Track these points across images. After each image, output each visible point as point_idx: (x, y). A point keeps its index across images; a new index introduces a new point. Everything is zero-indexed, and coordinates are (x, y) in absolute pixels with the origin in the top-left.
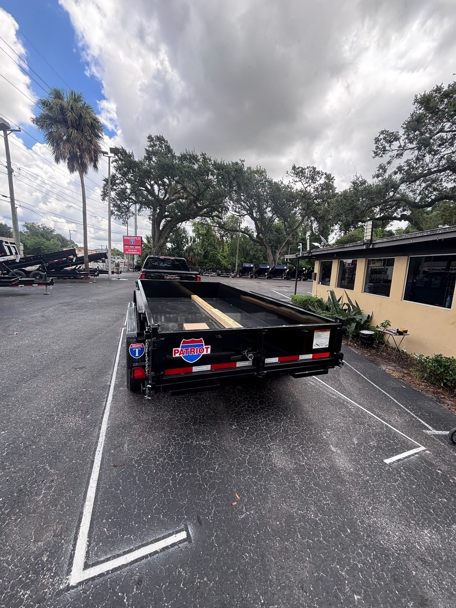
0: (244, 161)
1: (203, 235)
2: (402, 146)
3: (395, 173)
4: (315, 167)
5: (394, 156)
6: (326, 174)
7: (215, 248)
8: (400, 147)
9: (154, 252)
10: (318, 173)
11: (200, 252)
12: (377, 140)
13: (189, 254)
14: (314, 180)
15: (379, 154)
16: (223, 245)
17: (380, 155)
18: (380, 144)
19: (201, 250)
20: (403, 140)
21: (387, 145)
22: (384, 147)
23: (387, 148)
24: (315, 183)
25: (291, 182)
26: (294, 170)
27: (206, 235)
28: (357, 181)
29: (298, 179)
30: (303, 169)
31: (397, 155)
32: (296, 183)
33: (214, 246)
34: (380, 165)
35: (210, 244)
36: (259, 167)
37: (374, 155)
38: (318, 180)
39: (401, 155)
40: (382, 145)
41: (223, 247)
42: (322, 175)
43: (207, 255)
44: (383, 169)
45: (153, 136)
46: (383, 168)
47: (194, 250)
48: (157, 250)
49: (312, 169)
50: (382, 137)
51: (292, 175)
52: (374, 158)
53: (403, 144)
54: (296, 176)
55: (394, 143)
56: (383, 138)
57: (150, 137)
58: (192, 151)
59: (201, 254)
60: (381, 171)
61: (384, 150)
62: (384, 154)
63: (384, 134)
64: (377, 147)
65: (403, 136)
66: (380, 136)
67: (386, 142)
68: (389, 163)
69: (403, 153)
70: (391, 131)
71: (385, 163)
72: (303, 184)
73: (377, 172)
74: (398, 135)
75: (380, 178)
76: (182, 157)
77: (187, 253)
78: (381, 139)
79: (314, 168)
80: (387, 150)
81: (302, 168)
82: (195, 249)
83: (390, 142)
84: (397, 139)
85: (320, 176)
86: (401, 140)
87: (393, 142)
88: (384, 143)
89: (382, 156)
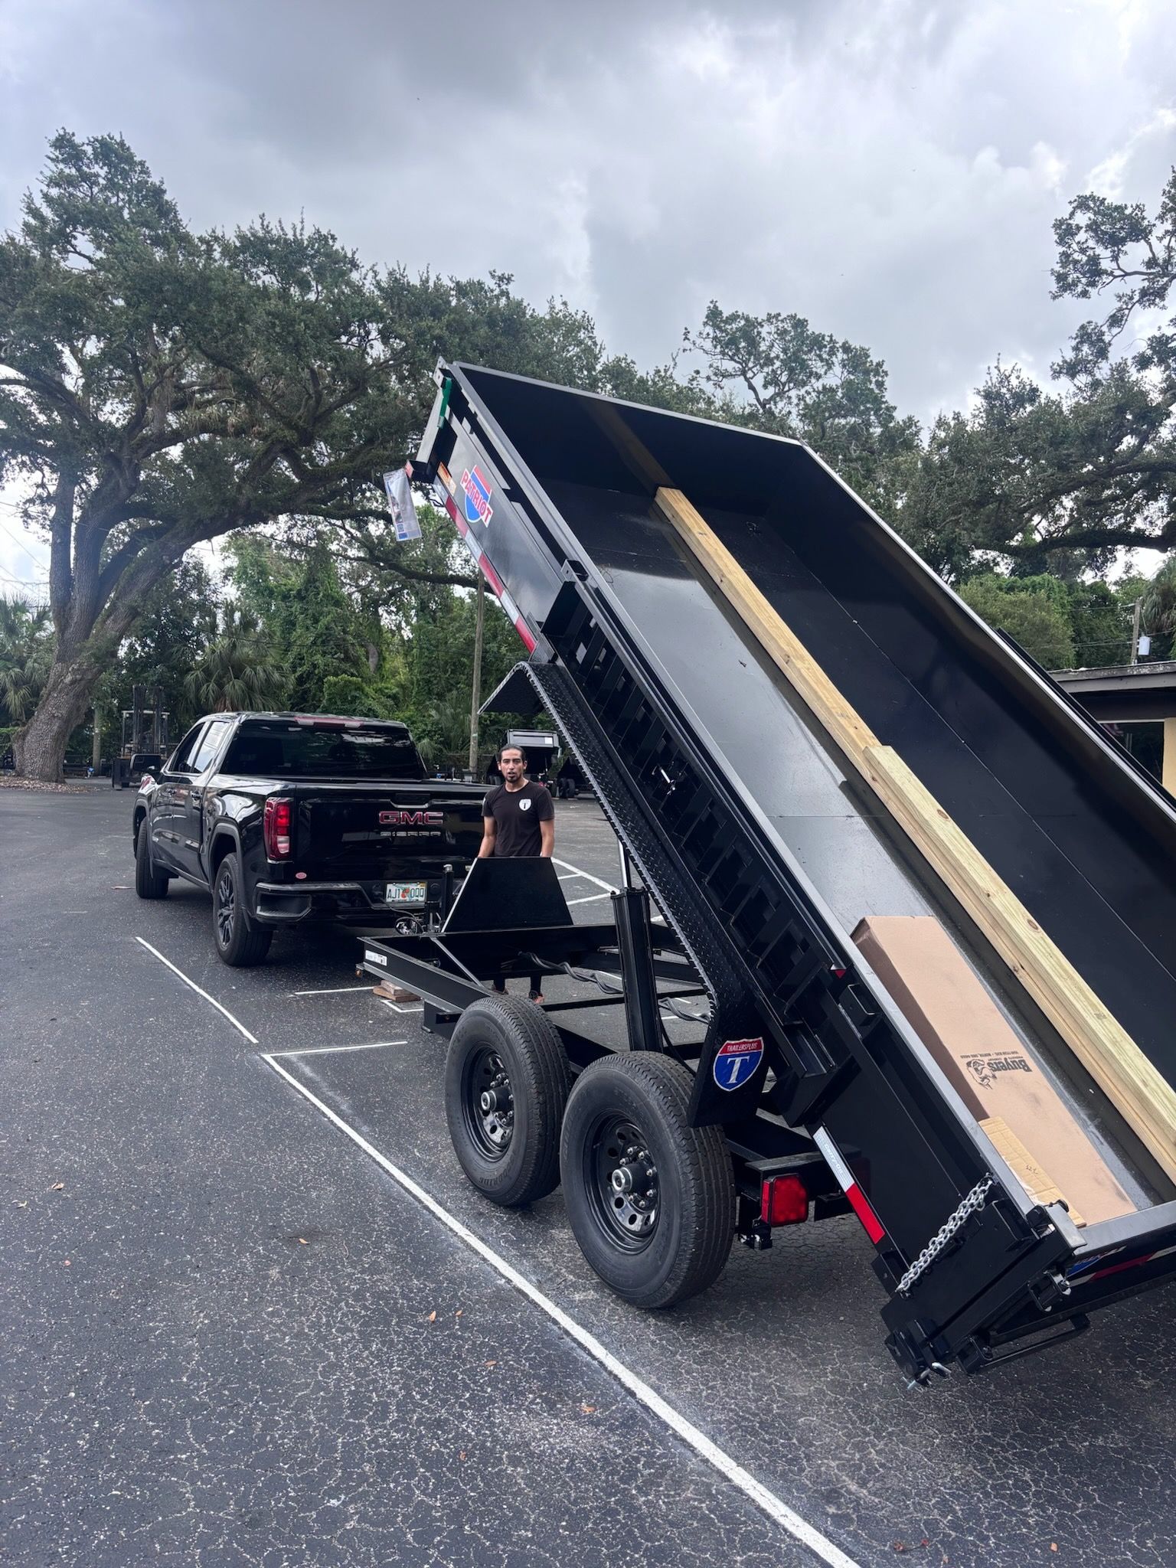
0: (509, 280)
1: (285, 597)
2: (1161, 261)
3: (1143, 362)
4: (800, 316)
5: (1131, 298)
6: (846, 348)
7: (347, 659)
8: (1152, 262)
9: (68, 679)
10: (817, 342)
11: (276, 676)
12: (1065, 231)
13: (221, 686)
14: (797, 369)
15: (1075, 284)
16: (377, 645)
17: (1079, 289)
18: (1075, 246)
19: (279, 668)
20: (1160, 239)
21: (1104, 253)
22: (1094, 260)
23: (1106, 264)
24: (804, 384)
25: (703, 374)
26: (716, 326)
27: (300, 597)
28: (1004, 390)
29: (729, 366)
30: (751, 324)
31: (1144, 293)
32: (725, 382)
33: (341, 646)
34: (1083, 327)
35: (324, 640)
36: (559, 306)
37: (1054, 286)
38: (821, 371)
39: (1161, 293)
40: (1083, 251)
41: (380, 654)
42: (832, 352)
43: (306, 692)
44: (1092, 344)
45: (77, 140)
46: (1092, 340)
47: (248, 670)
48: (84, 672)
49: (788, 326)
50: (1082, 219)
51: (708, 345)
52: (1055, 297)
53: (1161, 255)
54: (723, 353)
55: (1129, 246)
56: (1088, 226)
57: (64, 143)
58: (294, 229)
59: (282, 686)
60: (1085, 348)
61: (1094, 272)
62: (1093, 284)
63: (1088, 208)
64: (1066, 260)
65: (1158, 223)
66: (1072, 214)
67: (1100, 240)
68: (1116, 320)
69: (1164, 288)
70: (1113, 198)
71: (1101, 319)
72: (751, 387)
73: (1070, 355)
74: (1144, 218)
75: (1083, 379)
76: (243, 249)
77: (212, 686)
78: (1079, 228)
79: (800, 324)
80: (1105, 272)
81: (747, 319)
82: (252, 663)
83: (1115, 242)
84: (1138, 231)
85: (825, 356)
86: (1153, 239)
87: (1123, 241)
88: (1091, 243)
89: (1084, 294)
